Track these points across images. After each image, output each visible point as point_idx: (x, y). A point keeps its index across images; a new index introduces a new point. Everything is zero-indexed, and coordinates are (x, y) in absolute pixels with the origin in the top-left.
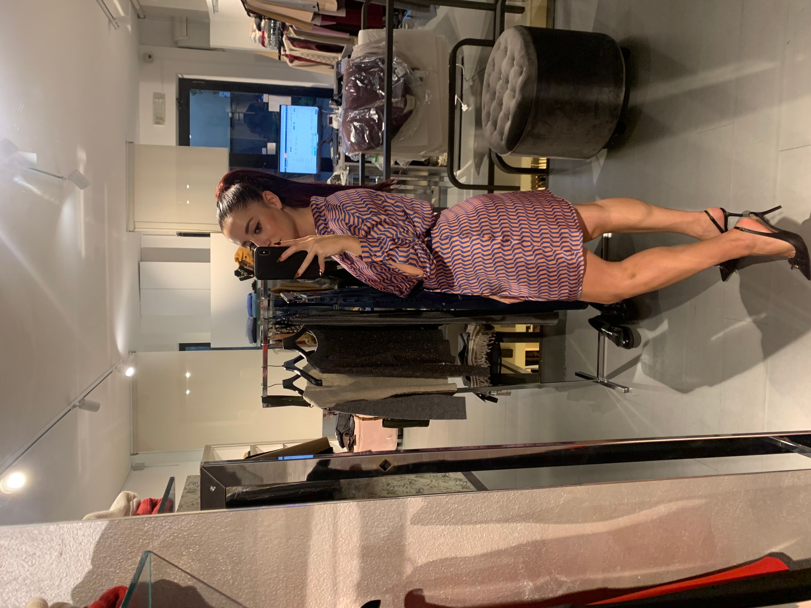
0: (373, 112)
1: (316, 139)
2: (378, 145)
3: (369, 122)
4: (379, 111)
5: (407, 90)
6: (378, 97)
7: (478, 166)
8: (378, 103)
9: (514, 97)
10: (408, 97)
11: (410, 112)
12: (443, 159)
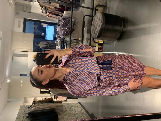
0: (67, 28)
1: (53, 33)
6: (68, 25)
7: (87, 41)
10: (74, 26)
11: (75, 29)
12: (80, 39)
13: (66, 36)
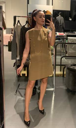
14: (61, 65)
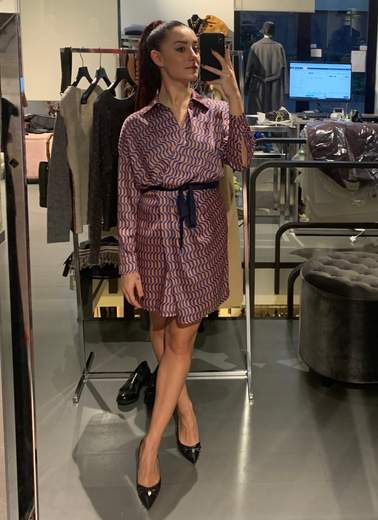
0: (343, 150)
1: (321, 97)
2: (314, 156)
3: (334, 147)
4: (344, 157)
5: (364, 183)
6: (357, 155)
7: (299, 253)
8: (351, 156)
9: (352, 280)
10: (358, 184)
11: (344, 186)
12: (305, 218)
13: (311, 148)
14: (277, 266)
